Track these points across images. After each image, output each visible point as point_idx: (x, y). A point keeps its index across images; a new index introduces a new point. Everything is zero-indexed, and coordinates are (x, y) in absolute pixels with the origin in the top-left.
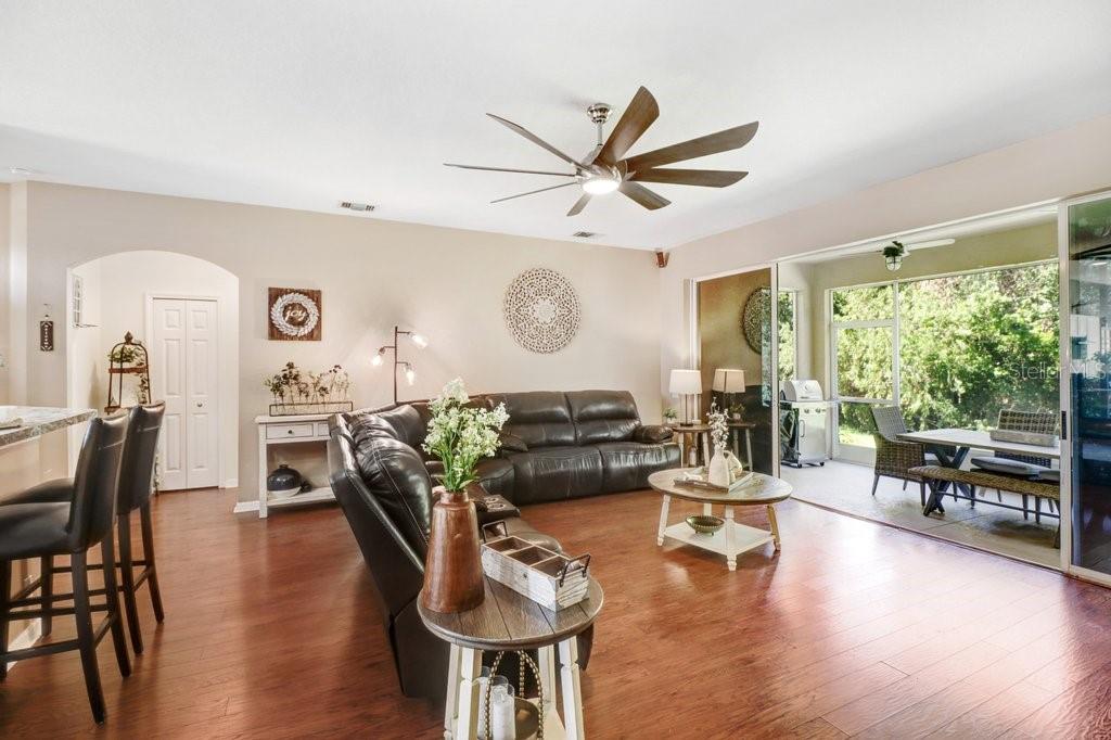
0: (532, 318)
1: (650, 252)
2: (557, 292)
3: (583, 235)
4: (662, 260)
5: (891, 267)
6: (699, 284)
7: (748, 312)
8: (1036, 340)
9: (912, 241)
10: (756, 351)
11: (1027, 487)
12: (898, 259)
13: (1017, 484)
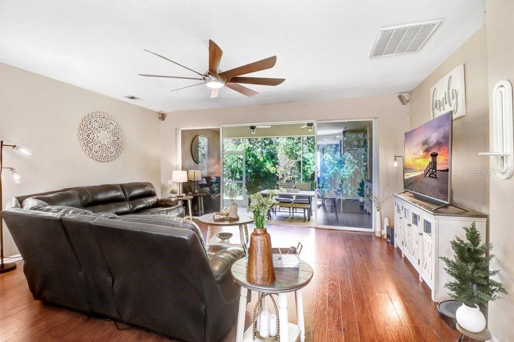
0: (97, 141)
1: (156, 112)
2: (112, 127)
3: (132, 98)
4: (163, 117)
5: (252, 133)
6: (182, 131)
7: (193, 145)
8: (259, 160)
9: (259, 126)
10: (196, 162)
11: (289, 205)
12: (255, 130)
13: (285, 205)
